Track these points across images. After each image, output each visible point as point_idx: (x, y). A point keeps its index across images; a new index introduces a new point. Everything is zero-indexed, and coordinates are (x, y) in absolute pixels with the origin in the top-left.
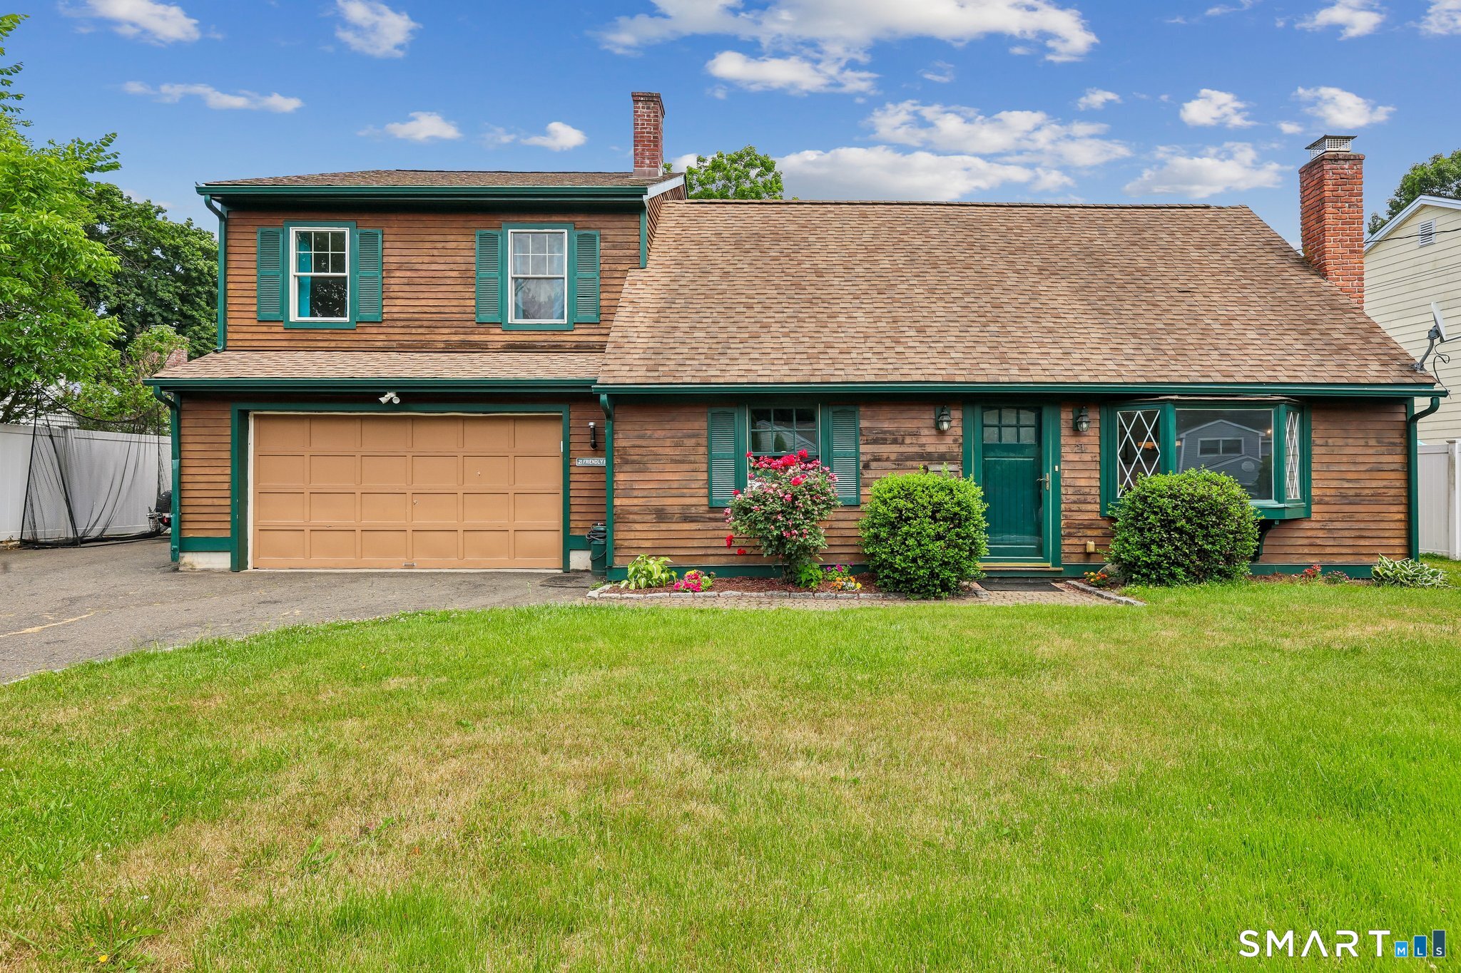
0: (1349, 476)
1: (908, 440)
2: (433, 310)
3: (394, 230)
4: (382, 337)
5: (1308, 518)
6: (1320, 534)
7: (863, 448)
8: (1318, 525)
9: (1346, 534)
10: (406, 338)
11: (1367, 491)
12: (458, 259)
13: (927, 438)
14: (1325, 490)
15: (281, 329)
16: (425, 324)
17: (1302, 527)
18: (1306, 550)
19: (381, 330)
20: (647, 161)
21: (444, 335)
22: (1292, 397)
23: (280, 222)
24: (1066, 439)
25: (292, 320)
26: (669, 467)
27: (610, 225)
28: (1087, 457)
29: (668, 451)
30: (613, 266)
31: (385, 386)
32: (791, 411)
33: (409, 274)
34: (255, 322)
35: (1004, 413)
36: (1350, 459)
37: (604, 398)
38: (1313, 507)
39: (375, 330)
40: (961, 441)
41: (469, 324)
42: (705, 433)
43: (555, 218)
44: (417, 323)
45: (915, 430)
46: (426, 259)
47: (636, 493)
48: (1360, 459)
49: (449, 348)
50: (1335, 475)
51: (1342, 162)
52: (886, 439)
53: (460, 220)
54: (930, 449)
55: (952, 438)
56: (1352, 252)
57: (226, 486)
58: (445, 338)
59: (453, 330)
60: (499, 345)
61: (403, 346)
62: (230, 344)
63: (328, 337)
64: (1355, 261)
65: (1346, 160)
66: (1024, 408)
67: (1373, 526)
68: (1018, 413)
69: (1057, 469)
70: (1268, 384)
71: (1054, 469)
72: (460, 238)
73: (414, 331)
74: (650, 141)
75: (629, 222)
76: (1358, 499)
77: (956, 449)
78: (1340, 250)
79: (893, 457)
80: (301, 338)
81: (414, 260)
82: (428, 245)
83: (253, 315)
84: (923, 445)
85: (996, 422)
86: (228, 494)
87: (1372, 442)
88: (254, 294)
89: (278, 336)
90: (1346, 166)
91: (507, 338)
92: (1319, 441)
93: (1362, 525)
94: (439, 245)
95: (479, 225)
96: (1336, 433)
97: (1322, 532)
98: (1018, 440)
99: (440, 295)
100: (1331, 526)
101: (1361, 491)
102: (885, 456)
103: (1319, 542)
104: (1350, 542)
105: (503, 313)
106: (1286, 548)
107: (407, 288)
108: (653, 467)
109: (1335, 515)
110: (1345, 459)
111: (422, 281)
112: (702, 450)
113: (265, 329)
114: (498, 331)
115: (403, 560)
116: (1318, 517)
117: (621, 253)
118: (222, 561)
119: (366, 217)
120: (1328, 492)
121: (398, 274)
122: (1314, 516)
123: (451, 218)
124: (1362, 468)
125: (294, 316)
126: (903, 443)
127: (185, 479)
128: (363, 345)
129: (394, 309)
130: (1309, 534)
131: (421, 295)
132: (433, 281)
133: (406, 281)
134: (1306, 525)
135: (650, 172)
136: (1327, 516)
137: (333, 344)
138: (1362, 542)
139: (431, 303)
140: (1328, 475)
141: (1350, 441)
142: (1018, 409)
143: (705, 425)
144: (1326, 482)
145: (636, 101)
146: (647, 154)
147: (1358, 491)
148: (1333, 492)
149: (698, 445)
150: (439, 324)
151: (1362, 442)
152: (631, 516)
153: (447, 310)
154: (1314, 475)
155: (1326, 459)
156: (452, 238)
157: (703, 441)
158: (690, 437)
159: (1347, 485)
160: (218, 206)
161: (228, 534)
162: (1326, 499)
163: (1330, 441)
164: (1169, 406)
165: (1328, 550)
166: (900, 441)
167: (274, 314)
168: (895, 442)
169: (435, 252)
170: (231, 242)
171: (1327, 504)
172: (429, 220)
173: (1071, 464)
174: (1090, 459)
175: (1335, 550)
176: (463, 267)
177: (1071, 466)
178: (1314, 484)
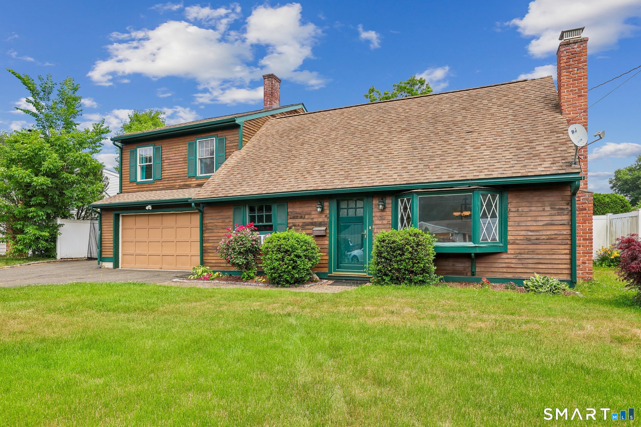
0: (532, 228)
1: (306, 217)
2: (176, 173)
3: (165, 146)
4: (162, 185)
5: (506, 252)
6: (514, 261)
7: (290, 221)
8: (512, 256)
9: (530, 261)
10: (168, 184)
11: (544, 237)
12: (183, 154)
13: (314, 215)
14: (516, 237)
15: (135, 185)
16: (173, 179)
17: (502, 257)
18: (505, 270)
19: (161, 182)
20: (269, 103)
21: (179, 183)
22: (484, 186)
23: (135, 147)
24: (376, 213)
25: (138, 181)
26: (221, 231)
27: (229, 134)
28: (385, 222)
29: (220, 224)
30: (230, 150)
31: (147, 203)
32: (263, 206)
33: (169, 161)
34: (129, 183)
35: (350, 202)
36: (533, 219)
37: (193, 204)
38: (508, 246)
39: (159, 183)
40: (328, 216)
41: (186, 178)
42: (232, 217)
43: (211, 134)
44: (171, 179)
45: (309, 212)
46: (174, 155)
47: (210, 241)
48: (540, 218)
49: (181, 187)
50: (523, 228)
51: (573, 45)
52: (298, 217)
53: (182, 139)
54: (315, 220)
55: (325, 215)
56: (579, 96)
57: (112, 240)
58: (179, 184)
59: (181, 180)
60: (194, 185)
61: (167, 188)
62: (123, 191)
63: (147, 186)
64: (581, 101)
65: (575, 43)
66: (359, 200)
67: (548, 257)
68: (348, 202)
69: (370, 228)
70: (472, 180)
71: (369, 228)
72: (184, 146)
73: (170, 182)
74: (269, 94)
75: (235, 132)
76: (537, 241)
77: (326, 220)
78: (572, 96)
79: (301, 224)
80: (141, 187)
81: (171, 155)
82: (174, 150)
83: (128, 180)
84: (313, 219)
85: (346, 207)
86: (112, 242)
87: (548, 208)
88: (128, 173)
89: (135, 187)
90: (576, 47)
91: (197, 182)
92: (513, 209)
93: (540, 257)
94: (177, 149)
95: (188, 139)
96: (524, 204)
97: (515, 260)
98: (356, 215)
99: (178, 168)
100: (520, 257)
101: (540, 237)
102: (297, 224)
103: (512, 265)
104: (533, 266)
105: (196, 173)
106: (493, 269)
107: (168, 166)
108: (215, 231)
109: (523, 251)
110: (529, 219)
111: (172, 163)
112: (231, 223)
113: (131, 185)
114: (194, 180)
115: (160, 266)
116: (512, 252)
117: (232, 144)
118: (110, 265)
119: (157, 142)
120: (519, 238)
121: (166, 161)
122: (509, 251)
123: (180, 138)
124: (541, 223)
125: (139, 180)
126: (304, 218)
127: (103, 237)
128: (156, 188)
129: (166, 174)
130: (507, 261)
131: (172, 168)
132: (176, 163)
133: (168, 164)
134: (504, 256)
135: (269, 107)
136: (518, 251)
137: (148, 189)
138: (541, 266)
139: (175, 171)
140: (518, 228)
141: (533, 208)
142: (348, 200)
143: (232, 213)
144: (517, 232)
145: (265, 79)
146: (269, 100)
147: (538, 237)
148: (522, 238)
149: (230, 222)
150: (177, 179)
151: (541, 209)
152: (209, 250)
153: (179, 173)
154: (509, 228)
155: (517, 219)
156: (181, 146)
157: (232, 220)
158: (226, 218)
159: (530, 233)
160: (119, 144)
161: (112, 256)
162: (517, 241)
163: (520, 209)
164: (415, 195)
165: (518, 270)
166: (303, 217)
167: (133, 179)
168: (301, 218)
169: (176, 152)
170: (123, 156)
171: (518, 244)
172: (175, 140)
173: (378, 226)
174: (387, 223)
175: (522, 270)
176: (184, 156)
177: (377, 226)
178: (509, 233)
